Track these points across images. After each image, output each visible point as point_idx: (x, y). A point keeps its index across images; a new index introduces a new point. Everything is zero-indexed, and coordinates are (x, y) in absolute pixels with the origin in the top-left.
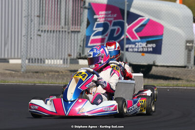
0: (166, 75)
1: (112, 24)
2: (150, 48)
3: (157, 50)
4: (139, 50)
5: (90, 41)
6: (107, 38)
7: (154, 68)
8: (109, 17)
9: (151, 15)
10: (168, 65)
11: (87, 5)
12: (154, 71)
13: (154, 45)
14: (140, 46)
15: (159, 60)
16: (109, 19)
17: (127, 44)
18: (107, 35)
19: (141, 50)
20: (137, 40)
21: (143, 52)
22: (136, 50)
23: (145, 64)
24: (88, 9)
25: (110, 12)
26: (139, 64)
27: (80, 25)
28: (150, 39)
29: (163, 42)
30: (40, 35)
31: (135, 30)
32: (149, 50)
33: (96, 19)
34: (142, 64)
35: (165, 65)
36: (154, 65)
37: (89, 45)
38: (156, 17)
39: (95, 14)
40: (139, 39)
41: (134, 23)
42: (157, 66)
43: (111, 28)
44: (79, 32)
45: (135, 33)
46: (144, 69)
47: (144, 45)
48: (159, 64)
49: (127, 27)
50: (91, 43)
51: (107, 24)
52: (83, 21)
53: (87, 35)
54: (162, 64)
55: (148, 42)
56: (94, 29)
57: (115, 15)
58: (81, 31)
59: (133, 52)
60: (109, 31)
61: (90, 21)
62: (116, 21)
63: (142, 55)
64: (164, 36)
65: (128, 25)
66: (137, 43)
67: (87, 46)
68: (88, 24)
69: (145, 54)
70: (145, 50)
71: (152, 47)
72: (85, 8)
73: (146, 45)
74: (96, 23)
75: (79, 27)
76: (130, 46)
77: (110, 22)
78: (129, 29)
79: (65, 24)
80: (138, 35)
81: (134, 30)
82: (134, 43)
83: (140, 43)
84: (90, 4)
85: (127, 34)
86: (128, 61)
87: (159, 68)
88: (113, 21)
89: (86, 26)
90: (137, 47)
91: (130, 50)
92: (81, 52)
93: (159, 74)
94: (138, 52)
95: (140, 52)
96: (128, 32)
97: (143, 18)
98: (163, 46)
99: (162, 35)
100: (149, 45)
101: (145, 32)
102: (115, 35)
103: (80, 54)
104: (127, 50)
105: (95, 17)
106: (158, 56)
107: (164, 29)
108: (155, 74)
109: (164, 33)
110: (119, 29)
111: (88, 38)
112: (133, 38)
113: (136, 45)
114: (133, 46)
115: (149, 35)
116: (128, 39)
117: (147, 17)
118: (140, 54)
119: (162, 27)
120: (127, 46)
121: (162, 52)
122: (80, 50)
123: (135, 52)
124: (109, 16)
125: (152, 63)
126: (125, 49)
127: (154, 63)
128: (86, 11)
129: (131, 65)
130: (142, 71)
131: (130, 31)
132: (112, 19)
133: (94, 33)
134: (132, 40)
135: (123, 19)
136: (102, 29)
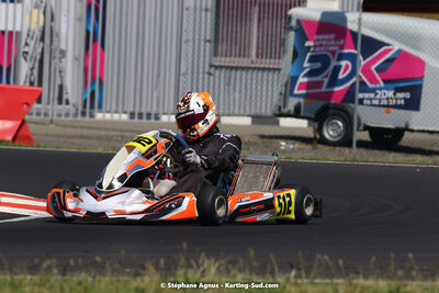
0: (427, 148)
1: (336, 56)
3: (413, 104)
6: (326, 81)
7: (407, 134)
8: (332, 45)
9: (404, 44)
10: (431, 129)
11: (294, 23)
13: (408, 95)
15: (416, 120)
16: (330, 48)
17: (361, 91)
18: (326, 76)
20: (378, 86)
21: (388, 106)
22: (376, 102)
23: (391, 126)
24: (296, 31)
25: (333, 36)
26: (380, 126)
29: (423, 90)
30: (210, 74)
31: (376, 69)
32: (399, 102)
33: (309, 47)
34: (385, 126)
35: (426, 129)
36: (407, 129)
37: (296, 92)
38: (412, 47)
39: (307, 39)
40: (382, 84)
41: (374, 55)
42: (412, 131)
44: (279, 70)
45: (375, 72)
47: (391, 94)
48: (416, 128)
50: (299, 88)
52: (285, 52)
53: (292, 74)
54: (421, 128)
55: (397, 90)
56: (306, 65)
58: (283, 67)
59: (372, 105)
60: (331, 68)
61: (299, 51)
63: (388, 112)
64: (425, 79)
67: (292, 95)
68: (295, 55)
69: (393, 110)
71: (405, 99)
72: (291, 29)
74: (309, 54)
76: (366, 95)
77: (333, 53)
78: (365, 65)
81: (373, 68)
82: (374, 91)
84: (298, 22)
85: (361, 74)
86: (363, 122)
87: (415, 134)
88: (338, 52)
89: (290, 60)
91: (366, 102)
92: (281, 104)
93: (415, 146)
94: (379, 106)
95: (384, 106)
96: (363, 72)
98: (423, 96)
101: (393, 71)
102: (341, 76)
103: (280, 108)
105: (308, 44)
106: (414, 114)
107: (426, 68)
108: (409, 145)
109: (425, 74)
110: (347, 66)
111: (294, 79)
112: (371, 82)
114: (372, 95)
115: (398, 77)
116: (362, 83)
117: (396, 46)
118: (384, 109)
119: (421, 64)
120: (361, 96)
121: (422, 106)
122: (279, 100)
123: (375, 105)
124: (333, 42)
125: (402, 125)
126: (357, 102)
127: (407, 125)
128: (292, 36)
129: (367, 128)
130: (386, 139)
131: (366, 70)
132: (336, 48)
133: (305, 72)
134: (370, 86)
135: (356, 49)
136: (318, 65)
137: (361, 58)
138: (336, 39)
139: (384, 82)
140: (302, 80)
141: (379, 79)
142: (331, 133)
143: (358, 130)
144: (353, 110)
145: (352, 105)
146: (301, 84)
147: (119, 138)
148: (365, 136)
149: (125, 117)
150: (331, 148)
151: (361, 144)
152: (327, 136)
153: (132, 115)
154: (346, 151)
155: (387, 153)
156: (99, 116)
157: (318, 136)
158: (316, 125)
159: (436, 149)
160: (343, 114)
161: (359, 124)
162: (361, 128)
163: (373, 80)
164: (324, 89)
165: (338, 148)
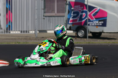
0: (109, 37)
1: (81, 12)
2: (100, 23)
4: (95, 25)
5: (70, 21)
6: (78, 19)
7: (103, 34)
9: (101, 7)
10: (110, 32)
11: (68, 3)
12: (103, 35)
13: (102, 22)
14: (95, 23)
15: (106, 29)
17: (89, 22)
18: (78, 18)
19: (96, 25)
20: (94, 20)
22: (93, 25)
23: (98, 31)
24: (69, 5)
25: (80, 6)
26: (95, 32)
27: (65, 13)
28: (100, 19)
30: (44, 19)
31: (93, 15)
34: (96, 32)
37: (69, 23)
38: (103, 8)
39: (72, 7)
40: (95, 19)
41: (92, 11)
42: (104, 33)
43: (80, 14)
44: (64, 16)
45: (93, 16)
46: (98, 34)
47: (97, 22)
49: (89, 13)
50: (70, 22)
51: (78, 12)
53: (68, 18)
54: (107, 32)
55: (100, 21)
56: (72, 15)
57: (82, 8)
58: (65, 15)
60: (79, 15)
61: (70, 11)
62: (83, 10)
63: (97, 27)
64: (107, 17)
65: (89, 12)
66: (94, 22)
67: (68, 24)
68: (69, 12)
69: (98, 27)
70: (98, 25)
73: (99, 22)
75: (64, 14)
76: (90, 23)
77: (80, 11)
79: (57, 13)
80: (94, 17)
81: (92, 15)
82: (92, 21)
83: (95, 21)
84: (69, 2)
85: (88, 17)
86: (90, 31)
88: (81, 11)
89: (67, 13)
90: (94, 23)
91: (90, 25)
93: (105, 37)
94: (94, 26)
95: (96, 26)
96: (89, 16)
97: (97, 8)
98: (107, 22)
99: (106, 17)
100: (100, 22)
104: (89, 25)
107: (108, 14)
108: (104, 37)
110: (84, 15)
111: (69, 19)
112: (92, 19)
113: (93, 22)
114: (92, 23)
116: (89, 19)
117: (98, 8)
119: (106, 13)
121: (107, 25)
123: (93, 26)
124: (79, 8)
125: (101, 31)
126: (88, 25)
127: (103, 31)
128: (67, 6)
129: (91, 32)
130: (97, 35)
131: (90, 15)
132: (81, 9)
133: (72, 17)
134: (91, 20)
135: (87, 9)
136: (76, 15)
137: (88, 12)
138: (81, 7)
139: (96, 19)
140: (71, 19)
141: (94, 18)
142: (80, 34)
143: (88, 33)
144: (87, 27)
145: (86, 26)
146: (71, 20)
147: (18, 39)
148: (91, 35)
149: (19, 32)
150: (81, 39)
151: (90, 37)
152: (79, 35)
153: (21, 32)
154: (85, 39)
155: (97, 39)
156: (12, 32)
157: (77, 35)
158: (76, 32)
159: (111, 37)
160: (84, 29)
161: (89, 31)
162: (89, 32)
163: (92, 18)
164: (78, 22)
165: (83, 39)
